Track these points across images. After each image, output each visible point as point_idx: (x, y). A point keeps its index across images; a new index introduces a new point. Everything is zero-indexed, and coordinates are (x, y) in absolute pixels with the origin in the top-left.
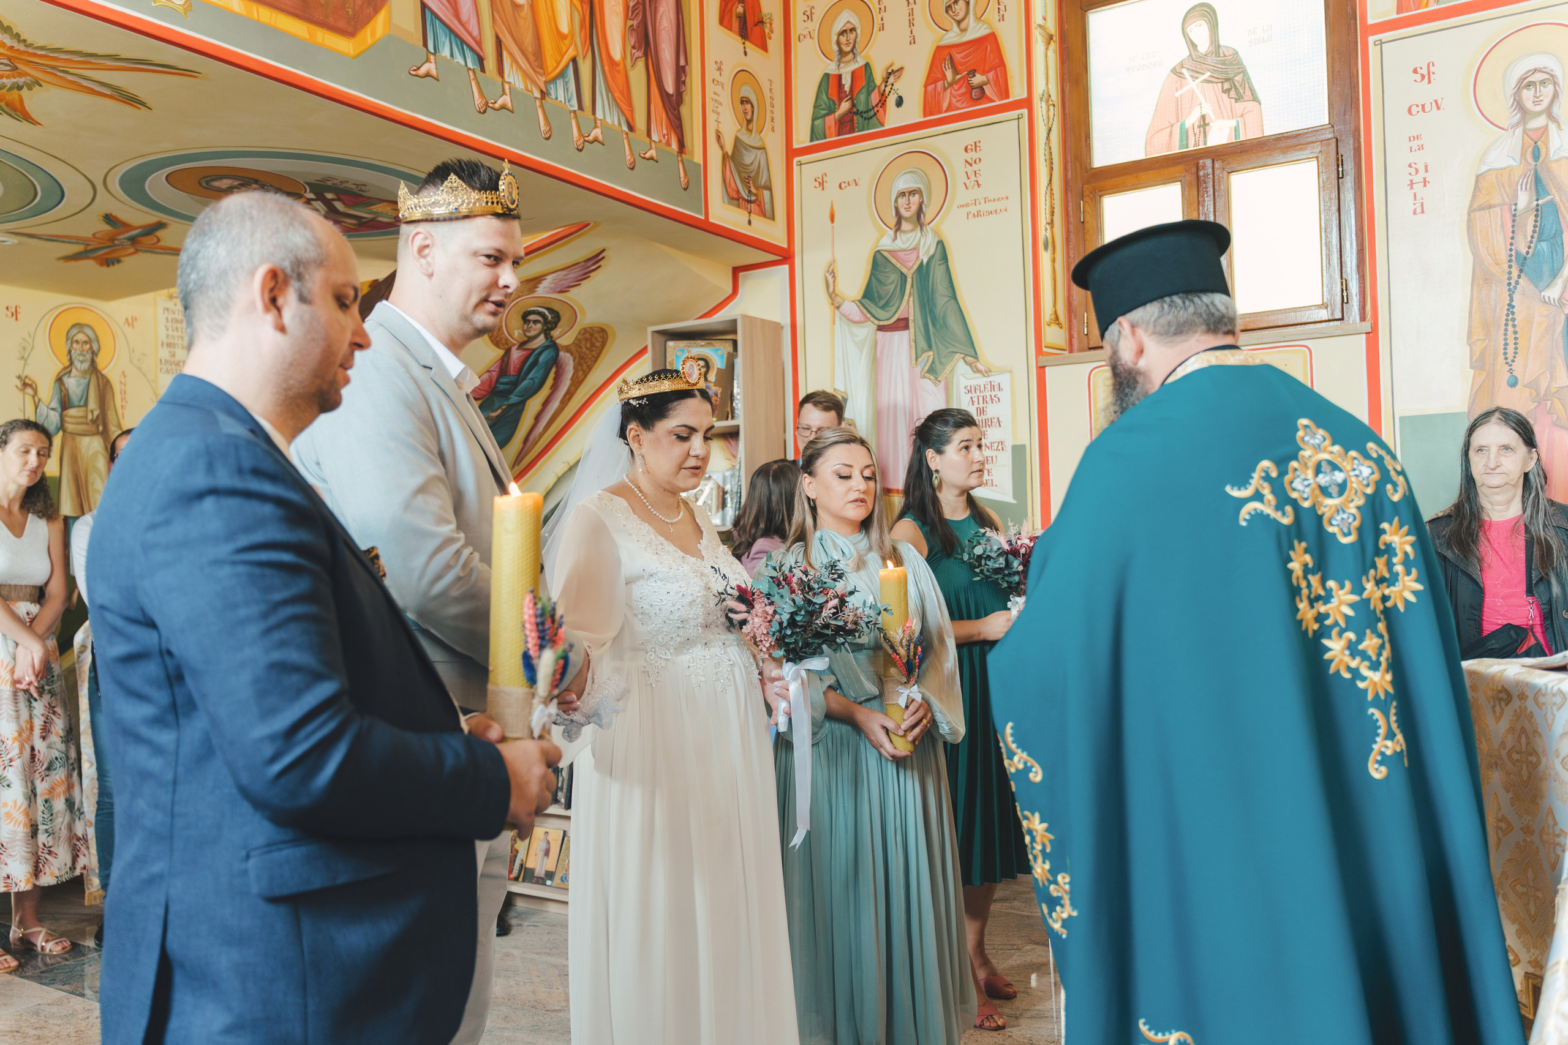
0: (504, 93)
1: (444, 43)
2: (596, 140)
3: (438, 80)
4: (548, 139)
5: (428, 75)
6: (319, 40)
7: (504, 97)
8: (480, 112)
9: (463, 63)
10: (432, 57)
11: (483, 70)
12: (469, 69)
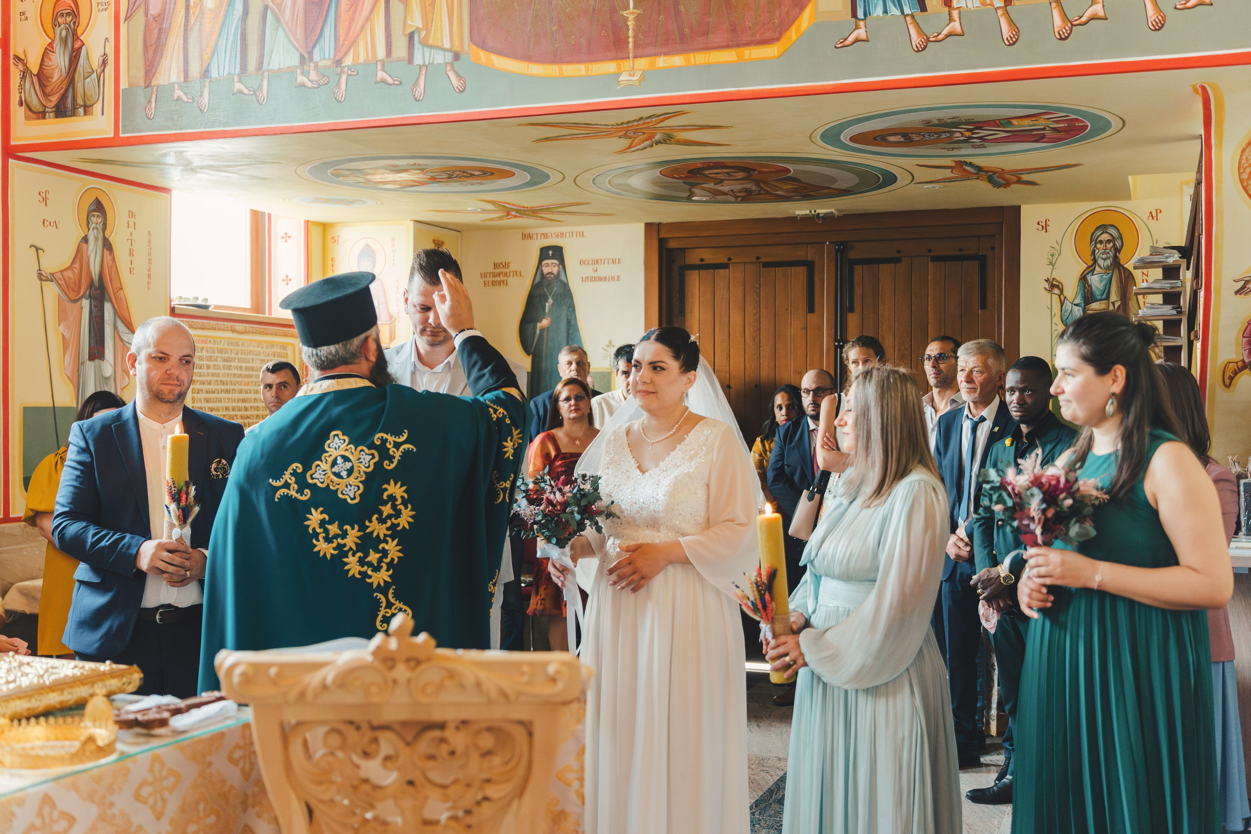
0: (951, 20)
1: (876, 5)
2: (1093, 18)
3: (867, 41)
4: (1014, 43)
5: (857, 40)
6: (746, 57)
7: (952, 24)
8: (919, 51)
9: (898, 13)
10: (862, 24)
11: (923, 8)
12: (908, 15)
